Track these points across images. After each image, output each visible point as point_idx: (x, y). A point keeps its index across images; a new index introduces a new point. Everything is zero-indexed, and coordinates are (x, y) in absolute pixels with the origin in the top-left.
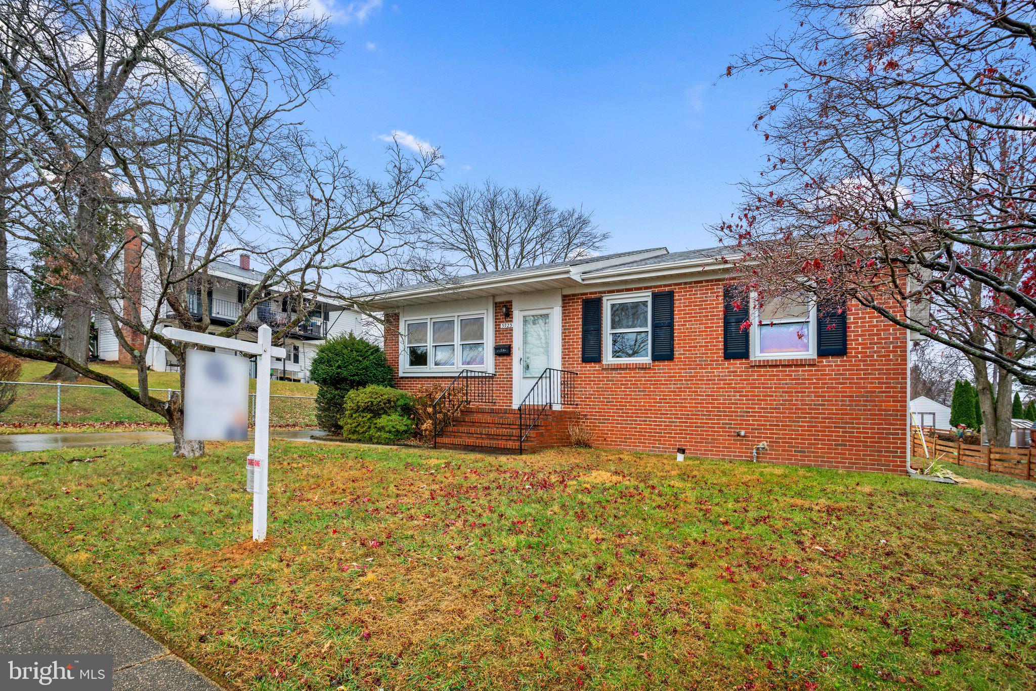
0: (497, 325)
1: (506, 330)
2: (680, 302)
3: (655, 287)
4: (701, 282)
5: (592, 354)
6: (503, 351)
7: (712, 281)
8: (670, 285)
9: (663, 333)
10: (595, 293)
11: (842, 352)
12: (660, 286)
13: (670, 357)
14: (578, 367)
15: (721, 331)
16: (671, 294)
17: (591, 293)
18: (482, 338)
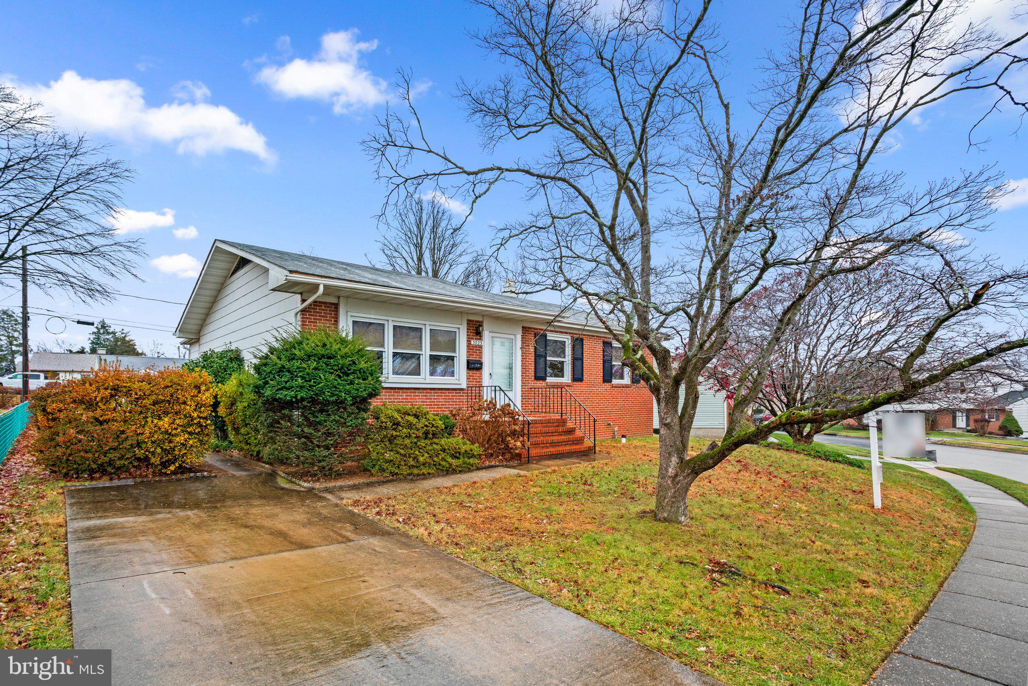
0: (469, 341)
1: (476, 346)
2: (587, 344)
3: (574, 334)
4: (594, 336)
5: (540, 374)
6: (474, 366)
7: (598, 337)
8: (581, 335)
9: (578, 364)
10: (542, 330)
12: (576, 334)
13: (581, 380)
14: (533, 383)
16: (582, 340)
17: (540, 329)
18: (454, 351)
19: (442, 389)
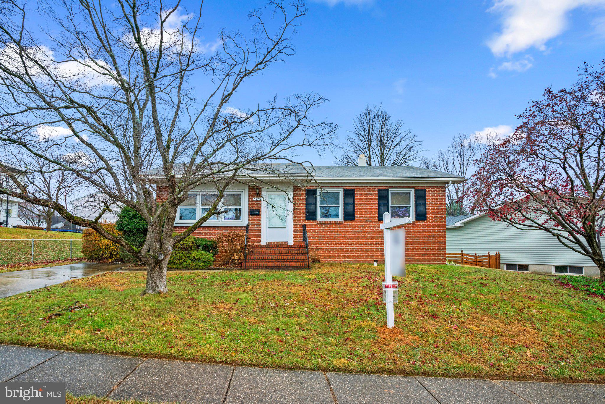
0: (250, 198)
1: (257, 201)
3: (345, 187)
4: (368, 186)
5: (311, 216)
6: (255, 213)
7: (372, 186)
8: (353, 186)
9: (349, 208)
10: (313, 186)
11: (424, 219)
12: (348, 186)
13: (353, 219)
14: (303, 222)
15: (376, 208)
16: (353, 191)
17: (310, 186)
18: (240, 205)
19: (225, 227)
